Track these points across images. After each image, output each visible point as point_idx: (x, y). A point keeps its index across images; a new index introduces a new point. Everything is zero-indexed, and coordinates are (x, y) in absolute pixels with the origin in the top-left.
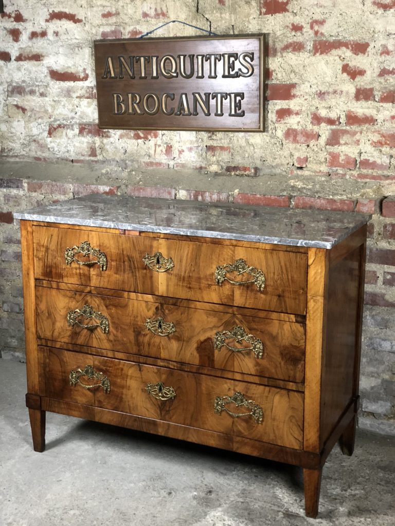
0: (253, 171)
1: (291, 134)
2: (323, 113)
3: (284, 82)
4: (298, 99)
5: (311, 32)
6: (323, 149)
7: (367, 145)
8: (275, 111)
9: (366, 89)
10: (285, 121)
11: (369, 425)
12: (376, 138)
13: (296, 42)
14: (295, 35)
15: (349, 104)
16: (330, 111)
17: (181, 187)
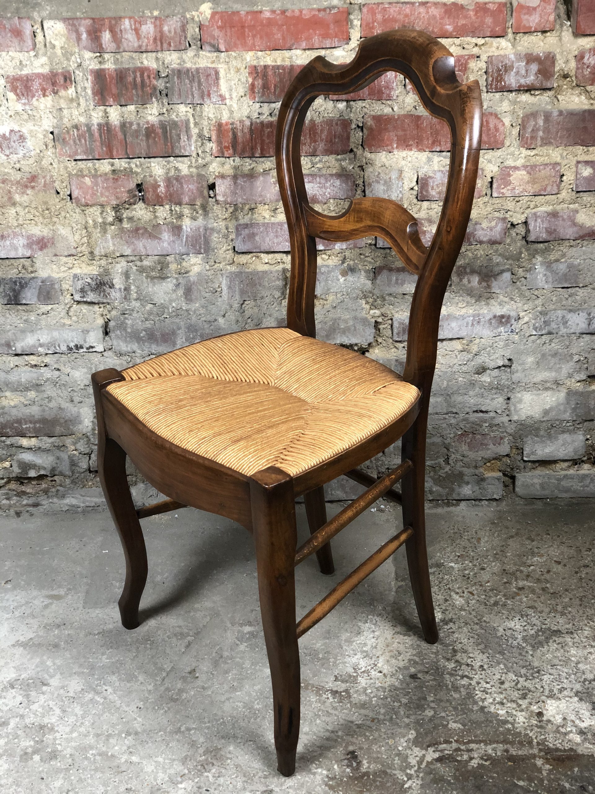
11: (538, 487)
17: (45, 14)
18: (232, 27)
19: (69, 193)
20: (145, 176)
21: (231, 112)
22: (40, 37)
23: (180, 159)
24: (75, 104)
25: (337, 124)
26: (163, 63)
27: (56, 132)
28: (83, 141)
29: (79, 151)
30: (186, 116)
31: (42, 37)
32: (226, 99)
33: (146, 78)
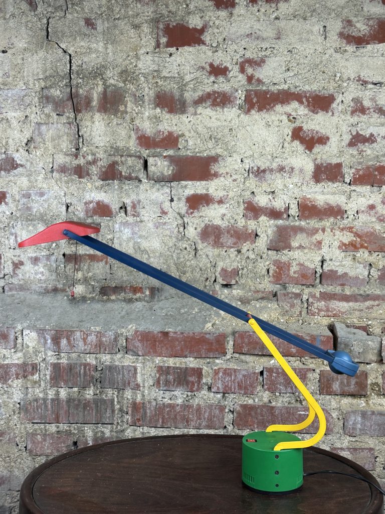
0: (148, 293)
1: (211, 234)
2: (262, 200)
3: (200, 153)
4: (222, 179)
5: (242, 78)
6: (264, 256)
7: (334, 249)
8: (184, 199)
9: (330, 164)
10: (201, 214)
12: (347, 238)
13: (218, 93)
14: (214, 82)
15: (304, 188)
16: (274, 198)
17: (25, 325)
18: (147, 341)
19: (25, 446)
20: (80, 436)
21: (143, 396)
22: (19, 341)
23: (105, 425)
24: (37, 385)
25: (215, 408)
26: (100, 361)
27: (22, 403)
28: (40, 410)
29: (36, 417)
30: (112, 396)
31: (21, 340)
32: (140, 387)
33: (87, 370)
